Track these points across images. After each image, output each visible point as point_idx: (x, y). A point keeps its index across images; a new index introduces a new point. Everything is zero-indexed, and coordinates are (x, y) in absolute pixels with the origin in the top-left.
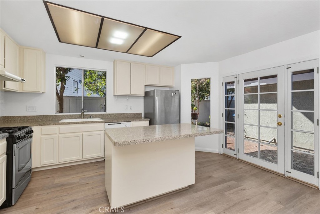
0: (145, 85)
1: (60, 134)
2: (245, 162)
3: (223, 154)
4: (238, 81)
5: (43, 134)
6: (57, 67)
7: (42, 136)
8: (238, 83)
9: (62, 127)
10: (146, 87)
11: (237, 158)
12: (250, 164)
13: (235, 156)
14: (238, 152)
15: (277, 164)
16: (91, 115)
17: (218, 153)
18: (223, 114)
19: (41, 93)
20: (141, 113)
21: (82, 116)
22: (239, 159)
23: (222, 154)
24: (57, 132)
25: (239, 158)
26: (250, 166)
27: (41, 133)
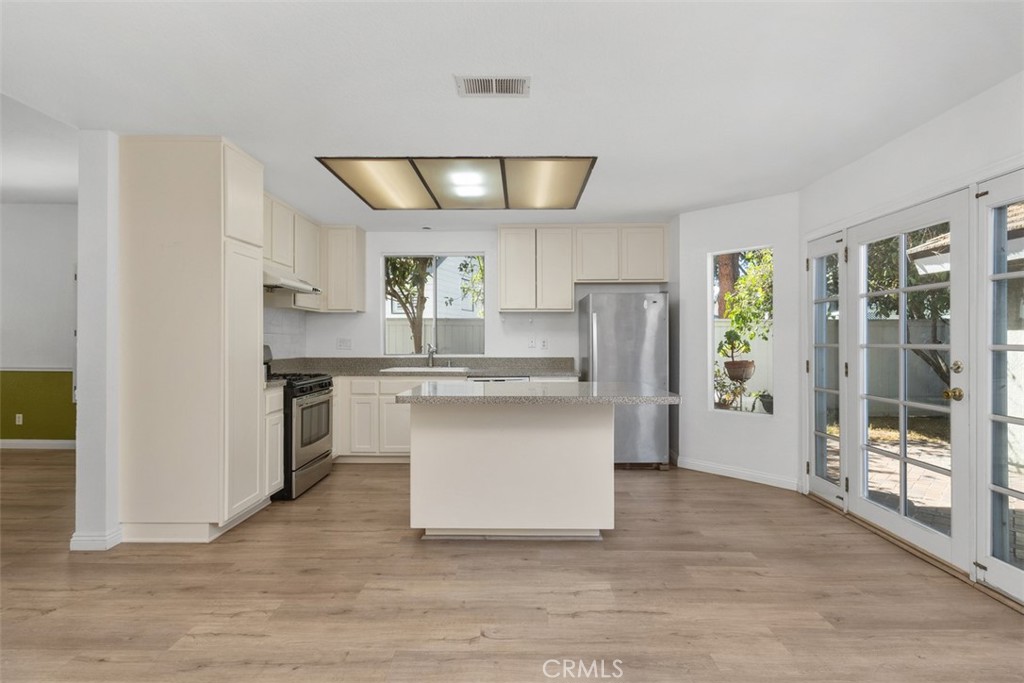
0: (576, 284)
1: (381, 394)
2: (865, 525)
3: (810, 494)
4: (846, 251)
5: (354, 391)
6: (387, 260)
7: (353, 397)
8: (846, 257)
9: (384, 380)
10: (578, 286)
11: (845, 511)
12: (874, 530)
13: (838, 502)
14: (847, 490)
15: (950, 535)
16: (450, 359)
17: (797, 492)
18: (808, 362)
19: (354, 313)
20: (573, 359)
21: (431, 361)
22: (849, 514)
23: (807, 493)
24: (377, 392)
25: (850, 510)
26: (874, 536)
27: (351, 389)
